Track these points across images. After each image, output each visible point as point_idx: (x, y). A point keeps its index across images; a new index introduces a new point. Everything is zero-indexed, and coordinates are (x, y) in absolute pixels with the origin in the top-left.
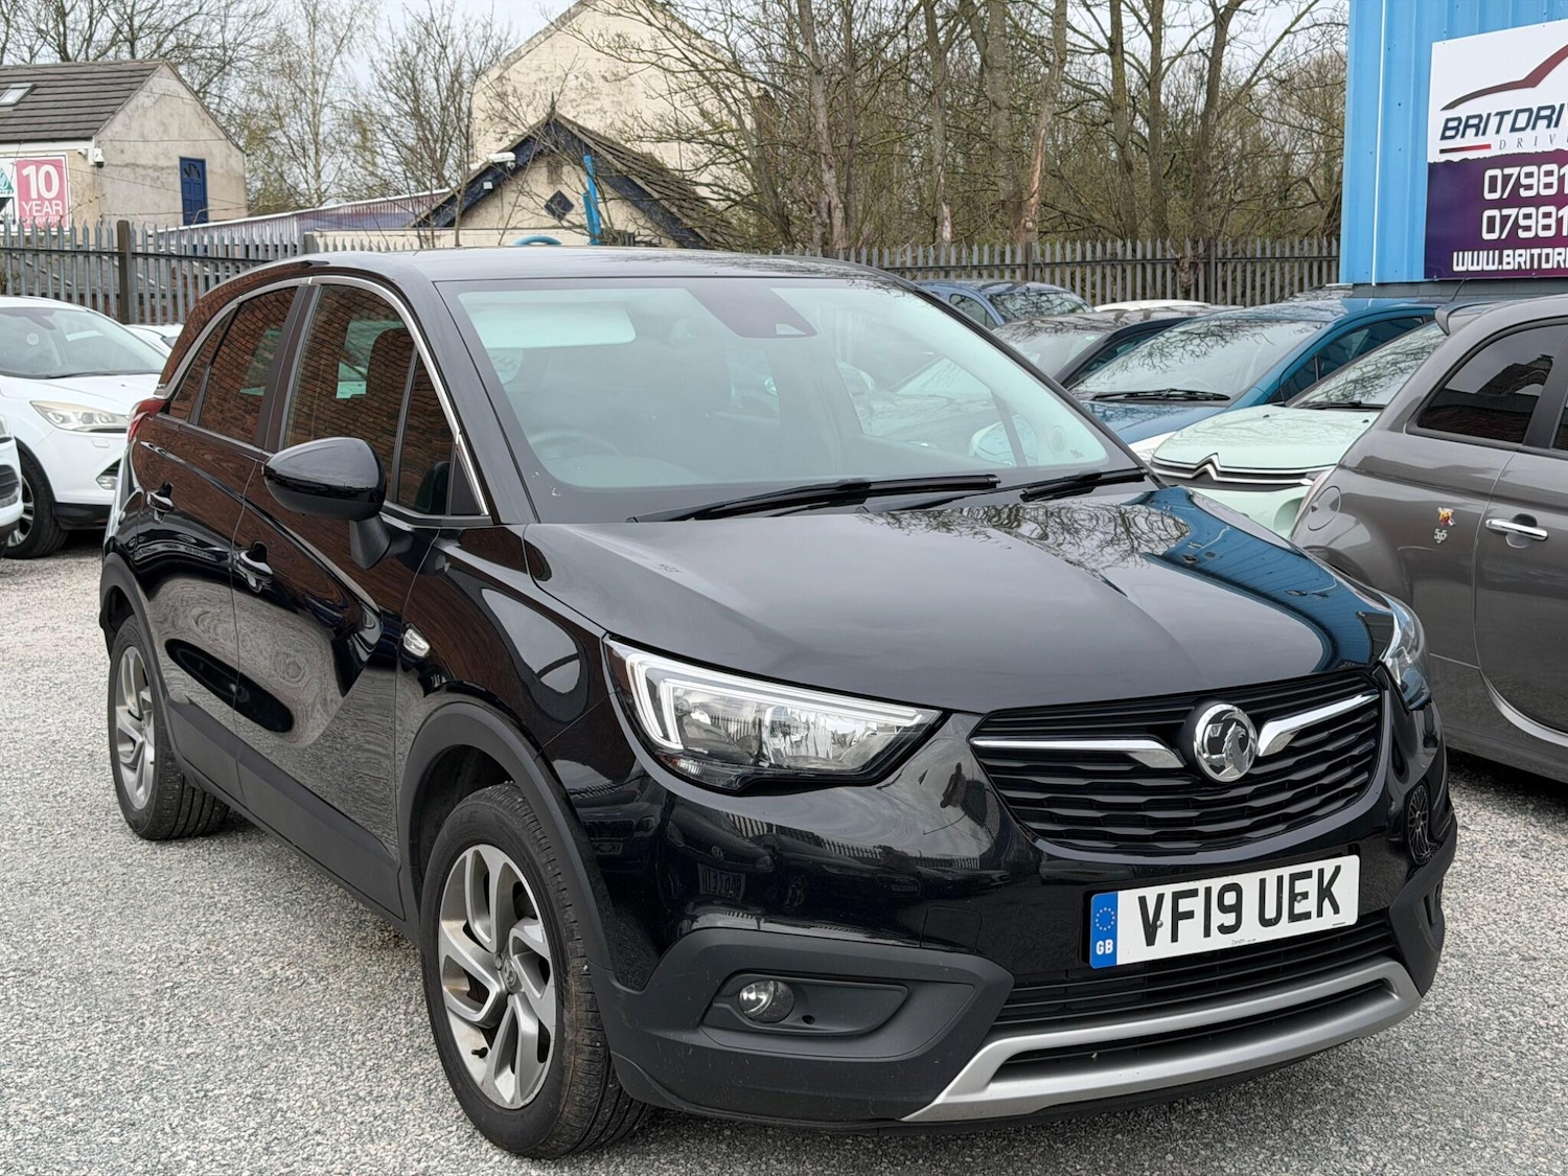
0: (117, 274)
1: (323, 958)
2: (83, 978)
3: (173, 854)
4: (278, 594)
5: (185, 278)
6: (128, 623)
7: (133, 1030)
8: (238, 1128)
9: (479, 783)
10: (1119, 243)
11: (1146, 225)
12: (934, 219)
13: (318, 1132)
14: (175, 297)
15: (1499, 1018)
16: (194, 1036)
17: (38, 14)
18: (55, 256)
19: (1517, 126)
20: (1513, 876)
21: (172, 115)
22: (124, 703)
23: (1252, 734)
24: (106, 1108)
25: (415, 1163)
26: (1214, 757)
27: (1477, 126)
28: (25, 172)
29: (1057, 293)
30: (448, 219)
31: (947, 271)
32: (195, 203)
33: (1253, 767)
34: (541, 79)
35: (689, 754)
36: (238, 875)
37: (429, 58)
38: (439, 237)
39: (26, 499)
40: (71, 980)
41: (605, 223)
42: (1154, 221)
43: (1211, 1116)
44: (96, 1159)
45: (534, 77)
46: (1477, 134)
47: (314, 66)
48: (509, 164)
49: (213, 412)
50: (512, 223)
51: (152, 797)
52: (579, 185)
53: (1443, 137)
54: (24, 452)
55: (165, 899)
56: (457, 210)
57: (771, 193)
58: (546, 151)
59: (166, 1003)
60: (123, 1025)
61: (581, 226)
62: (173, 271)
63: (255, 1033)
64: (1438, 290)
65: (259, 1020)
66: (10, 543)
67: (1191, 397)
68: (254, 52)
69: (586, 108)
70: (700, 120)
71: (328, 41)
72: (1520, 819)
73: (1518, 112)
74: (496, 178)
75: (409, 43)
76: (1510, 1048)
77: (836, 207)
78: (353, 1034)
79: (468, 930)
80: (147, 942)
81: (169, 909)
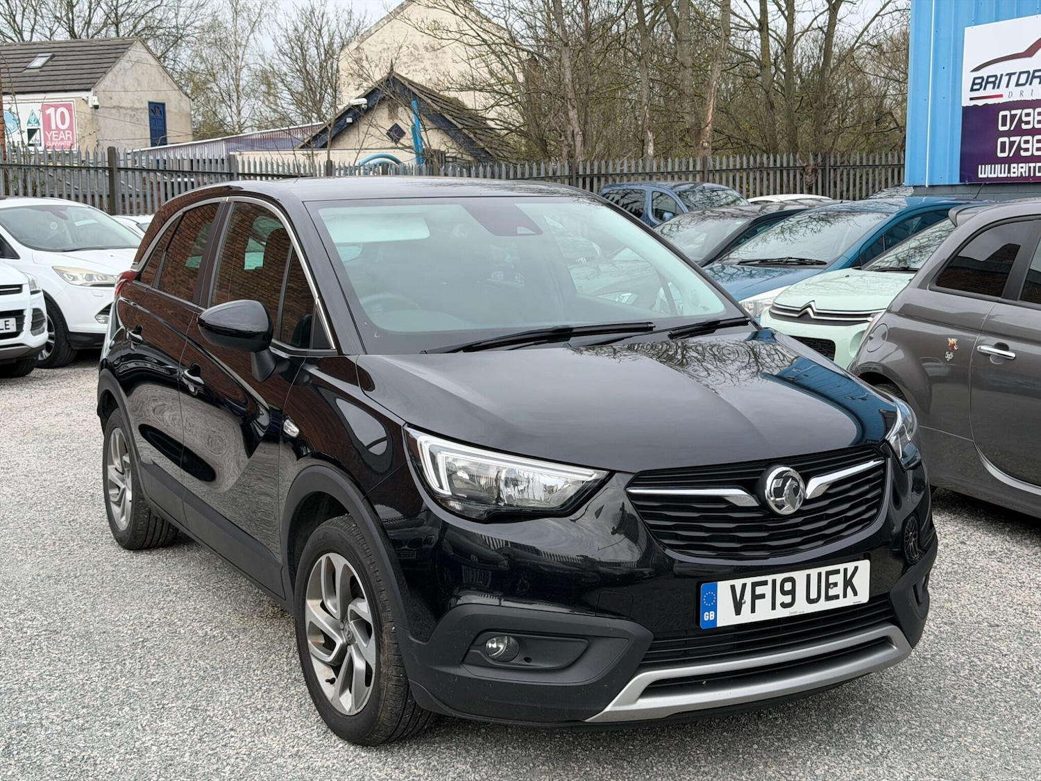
0: (108, 181)
1: (236, 623)
2: (87, 635)
3: (143, 559)
4: (208, 396)
5: (152, 183)
6: (115, 412)
8: (183, 727)
9: (330, 515)
10: (765, 156)
11: (783, 144)
12: (643, 141)
13: (231, 729)
14: (145, 196)
15: (970, 663)
16: (157, 671)
17: (55, 7)
18: (67, 170)
19: (1020, 82)
20: (991, 573)
21: (143, 74)
22: (113, 464)
23: (802, 485)
24: (102, 715)
25: (291, 748)
26: (778, 499)
27: (994, 83)
28: (48, 112)
29: (723, 190)
30: (324, 143)
31: (651, 175)
32: (158, 133)
33: (802, 505)
34: (384, 49)
35: (455, 497)
36: (184, 572)
37: (312, 34)
38: (317, 154)
39: (50, 330)
40: (80, 637)
41: (425, 145)
42: (789, 141)
43: (783, 722)
44: (96, 745)
45: (380, 47)
46: (994, 88)
47: (236, 41)
48: (363, 106)
49: (169, 277)
50: (365, 146)
51: (130, 522)
52: (409, 120)
53: (972, 90)
54: (48, 299)
55: (138, 587)
56: (328, 137)
57: (535, 125)
58: (387, 97)
59: (139, 651)
60: (113, 665)
61: (409, 147)
62: (144, 180)
64: (968, 190)
65: (196, 661)
66: (40, 358)
67: (802, 263)
68: (197, 31)
69: (414, 68)
70: (488, 76)
71: (246, 24)
72: (999, 537)
73: (1021, 73)
74: (355, 115)
75: (299, 24)
76: (975, 681)
77: (578, 133)
78: (254, 670)
79: (323, 606)
80: (128, 614)
81: (141, 593)
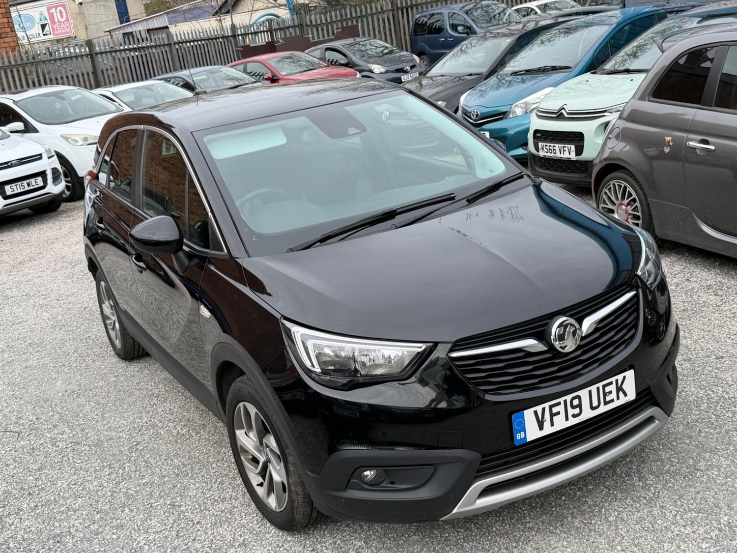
0: (90, 63)
1: (198, 420)
7: (121, 471)
13: (198, 523)
16: (146, 472)
24: (110, 518)
30: (227, 10)
32: (123, 14)
40: (94, 445)
55: (132, 394)
60: (116, 469)
61: (284, 5)
63: (171, 468)
65: (172, 460)
67: (554, 69)
78: (212, 464)
81: (134, 399)
